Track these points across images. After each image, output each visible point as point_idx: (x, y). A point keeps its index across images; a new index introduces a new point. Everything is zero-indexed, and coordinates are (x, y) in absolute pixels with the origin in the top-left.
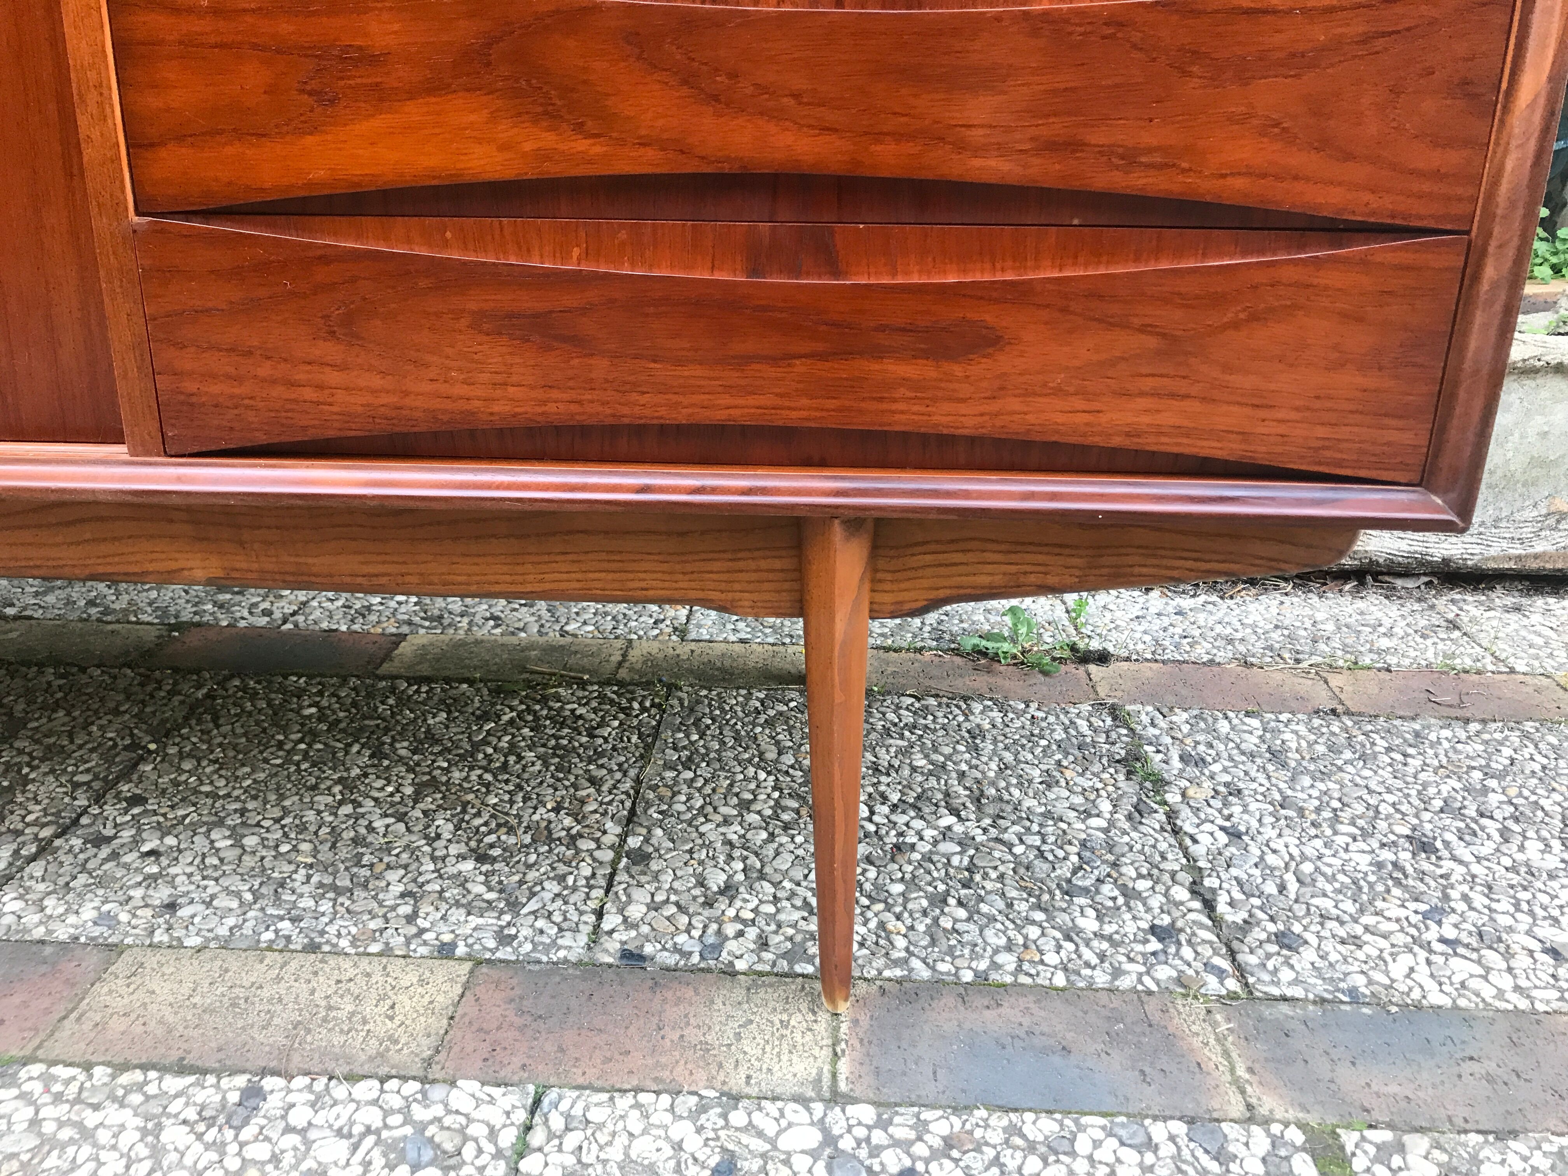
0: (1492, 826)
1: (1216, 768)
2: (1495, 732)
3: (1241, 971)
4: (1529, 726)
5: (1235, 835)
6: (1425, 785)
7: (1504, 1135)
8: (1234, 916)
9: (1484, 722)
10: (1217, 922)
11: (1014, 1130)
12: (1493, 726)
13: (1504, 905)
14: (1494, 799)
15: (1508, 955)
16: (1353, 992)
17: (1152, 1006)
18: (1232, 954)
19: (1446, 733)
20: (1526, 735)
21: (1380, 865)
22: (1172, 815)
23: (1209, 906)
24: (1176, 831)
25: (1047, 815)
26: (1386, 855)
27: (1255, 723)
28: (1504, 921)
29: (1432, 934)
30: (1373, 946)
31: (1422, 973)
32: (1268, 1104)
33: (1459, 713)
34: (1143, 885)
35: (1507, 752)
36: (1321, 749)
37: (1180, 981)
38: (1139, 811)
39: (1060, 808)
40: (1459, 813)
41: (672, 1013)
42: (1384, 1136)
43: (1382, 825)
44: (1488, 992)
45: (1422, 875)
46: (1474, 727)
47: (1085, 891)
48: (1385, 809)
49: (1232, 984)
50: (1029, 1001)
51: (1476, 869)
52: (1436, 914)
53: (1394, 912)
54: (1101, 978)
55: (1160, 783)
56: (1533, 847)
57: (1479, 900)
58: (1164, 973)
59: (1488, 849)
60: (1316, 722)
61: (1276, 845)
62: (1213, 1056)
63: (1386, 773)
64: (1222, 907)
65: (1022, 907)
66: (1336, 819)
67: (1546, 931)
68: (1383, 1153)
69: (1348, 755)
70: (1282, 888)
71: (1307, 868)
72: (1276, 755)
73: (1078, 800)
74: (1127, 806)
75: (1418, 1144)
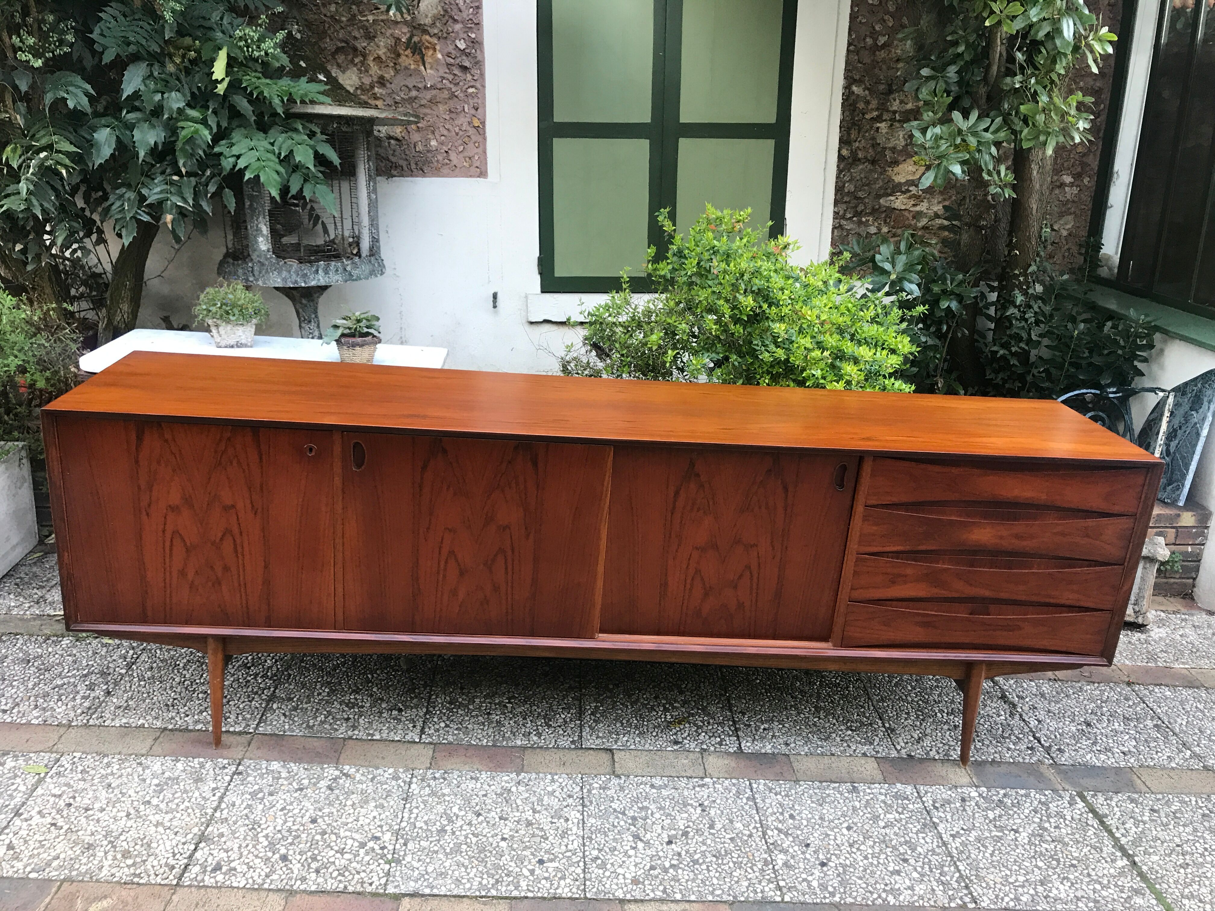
0: (1105, 718)
1: (1027, 700)
2: (1102, 687)
3: (1052, 758)
4: (1112, 684)
5: (1039, 722)
6: (1086, 705)
7: (1117, 793)
8: (1047, 745)
9: (1098, 683)
10: (1043, 746)
11: (1017, 793)
12: (1102, 684)
13: (1111, 741)
14: (1105, 709)
15: (1113, 754)
16: (1079, 763)
17: (1035, 766)
18: (1049, 754)
19: (1089, 687)
20: (1111, 688)
21: (1078, 730)
22: (1021, 715)
23: (1039, 742)
24: (1024, 720)
25: (988, 715)
26: (1079, 727)
27: (1033, 684)
28: (1111, 745)
29: (1094, 749)
30: (1081, 752)
31: (1094, 759)
32: (1067, 787)
33: (1090, 680)
34: (1021, 736)
35: (1106, 694)
36: (1054, 693)
37: (1039, 760)
38: (1012, 715)
39: (991, 713)
40: (1096, 714)
41: (929, 769)
42: (1092, 793)
43: (1077, 718)
44: (1109, 763)
45: (1089, 733)
46: (1096, 685)
47: (1007, 738)
48: (1076, 713)
49: (1051, 761)
50: (1006, 765)
51: (1103, 731)
52: (1095, 743)
53: (1085, 743)
54: (1021, 760)
55: (1014, 706)
56: (1116, 724)
57: (1105, 740)
58: (1035, 759)
59: (1105, 725)
60: (1051, 683)
61: (1051, 724)
62: (1052, 778)
63: (1074, 701)
64: (1043, 742)
65: (994, 742)
66: (1064, 717)
67: (1121, 748)
68: (1093, 796)
69: (1062, 695)
70: (1056, 736)
71: (1060, 731)
72: (1043, 695)
73: (994, 711)
74: (1008, 713)
75: (1100, 794)
